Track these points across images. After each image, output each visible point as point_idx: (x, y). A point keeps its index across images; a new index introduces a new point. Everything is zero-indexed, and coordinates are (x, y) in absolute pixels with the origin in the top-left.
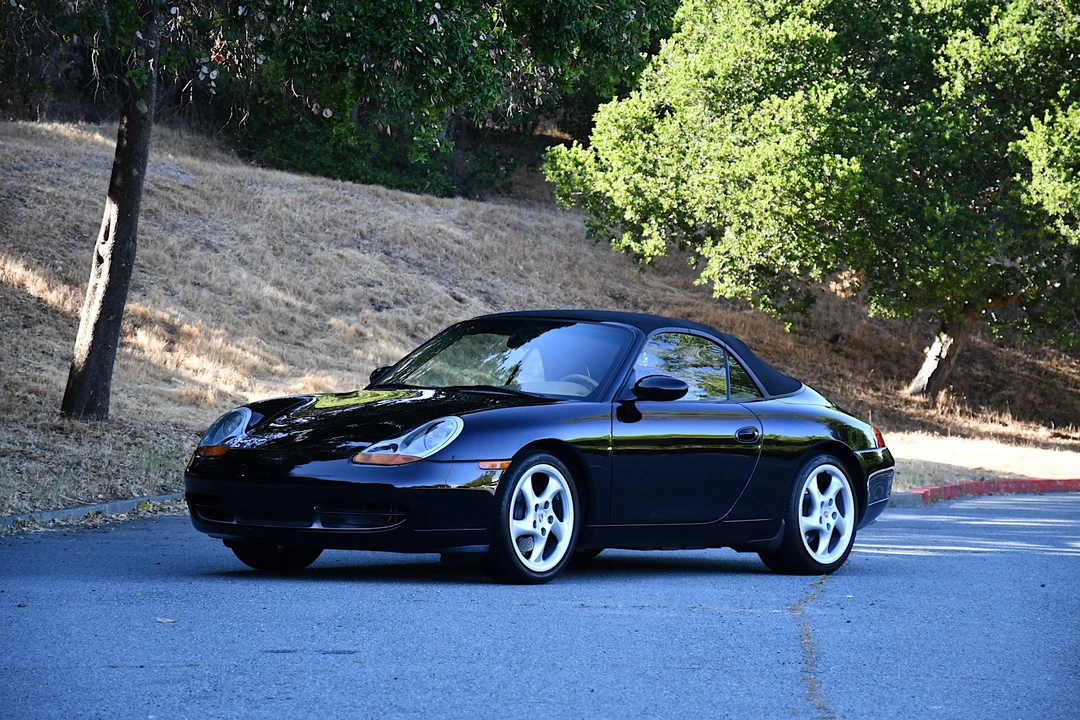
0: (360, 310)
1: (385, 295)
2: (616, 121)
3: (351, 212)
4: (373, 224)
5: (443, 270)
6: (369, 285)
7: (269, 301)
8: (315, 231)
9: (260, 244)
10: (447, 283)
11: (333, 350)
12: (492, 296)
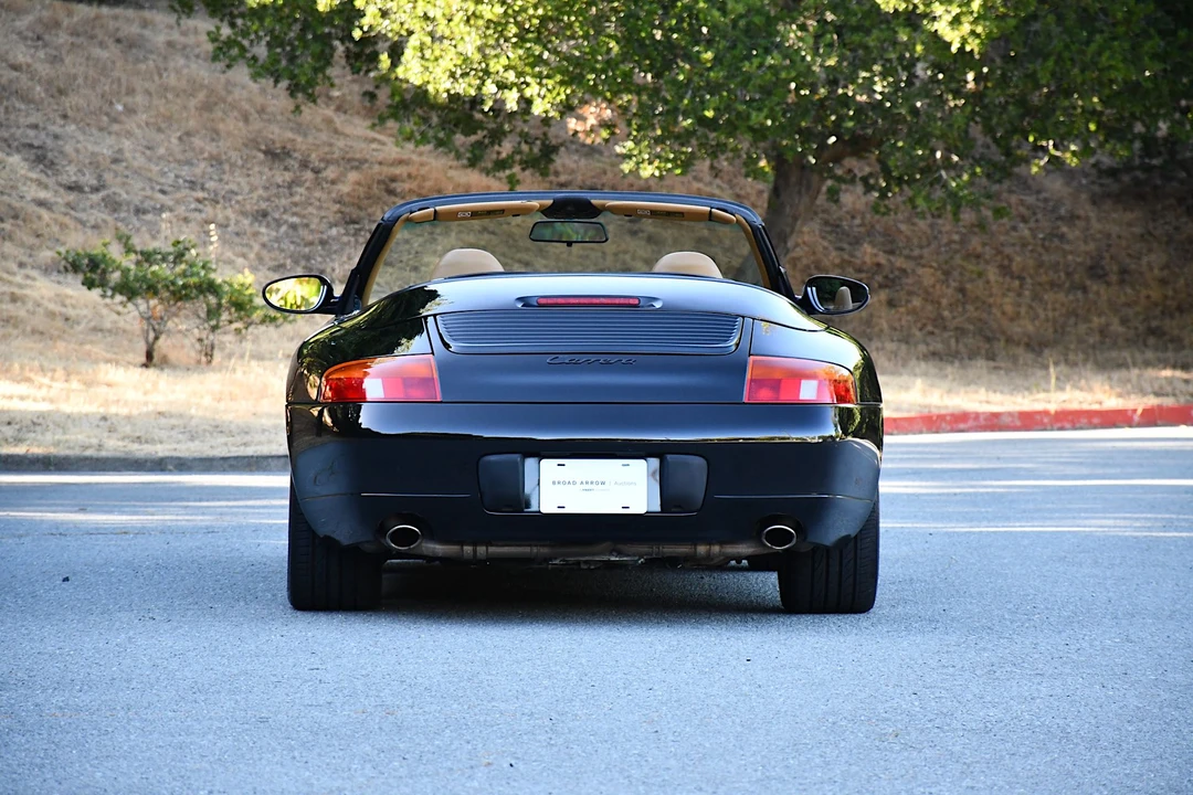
12: (50, 155)
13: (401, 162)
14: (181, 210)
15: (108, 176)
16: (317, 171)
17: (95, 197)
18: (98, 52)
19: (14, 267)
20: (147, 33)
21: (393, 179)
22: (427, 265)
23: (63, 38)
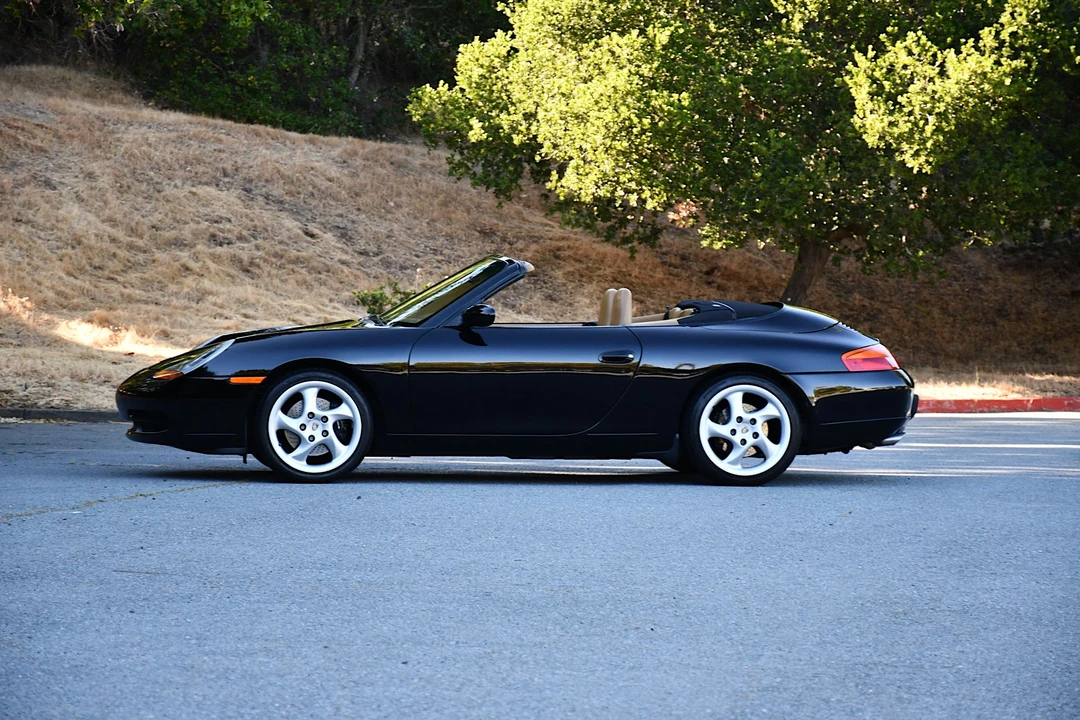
0: (195, 245)
1: (229, 231)
2: (477, 60)
3: (220, 151)
4: (240, 162)
5: (305, 206)
6: (216, 222)
7: (93, 237)
8: (175, 170)
9: (104, 182)
10: (305, 219)
11: (146, 284)
12: (349, 232)
13: (563, 238)
14: (428, 267)
15: (384, 246)
16: (511, 244)
17: (376, 259)
18: (380, 170)
19: (327, 302)
20: (409, 158)
21: (559, 249)
22: (578, 302)
23: (359, 162)
